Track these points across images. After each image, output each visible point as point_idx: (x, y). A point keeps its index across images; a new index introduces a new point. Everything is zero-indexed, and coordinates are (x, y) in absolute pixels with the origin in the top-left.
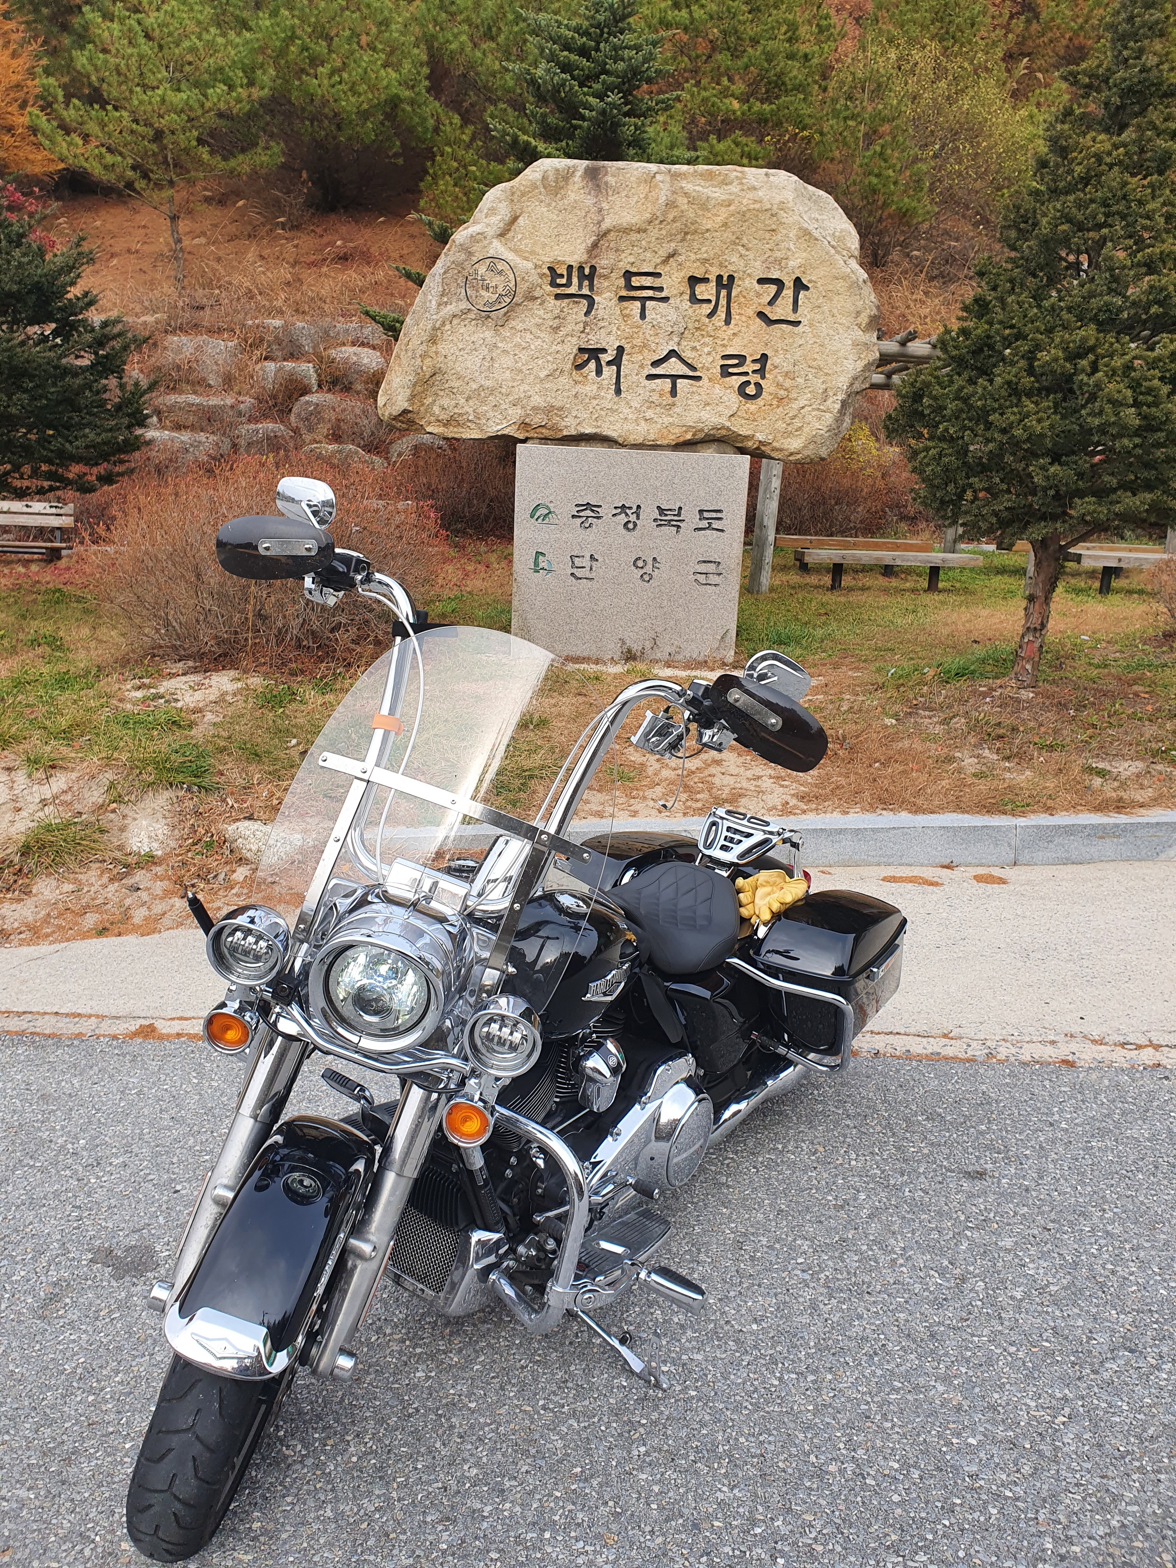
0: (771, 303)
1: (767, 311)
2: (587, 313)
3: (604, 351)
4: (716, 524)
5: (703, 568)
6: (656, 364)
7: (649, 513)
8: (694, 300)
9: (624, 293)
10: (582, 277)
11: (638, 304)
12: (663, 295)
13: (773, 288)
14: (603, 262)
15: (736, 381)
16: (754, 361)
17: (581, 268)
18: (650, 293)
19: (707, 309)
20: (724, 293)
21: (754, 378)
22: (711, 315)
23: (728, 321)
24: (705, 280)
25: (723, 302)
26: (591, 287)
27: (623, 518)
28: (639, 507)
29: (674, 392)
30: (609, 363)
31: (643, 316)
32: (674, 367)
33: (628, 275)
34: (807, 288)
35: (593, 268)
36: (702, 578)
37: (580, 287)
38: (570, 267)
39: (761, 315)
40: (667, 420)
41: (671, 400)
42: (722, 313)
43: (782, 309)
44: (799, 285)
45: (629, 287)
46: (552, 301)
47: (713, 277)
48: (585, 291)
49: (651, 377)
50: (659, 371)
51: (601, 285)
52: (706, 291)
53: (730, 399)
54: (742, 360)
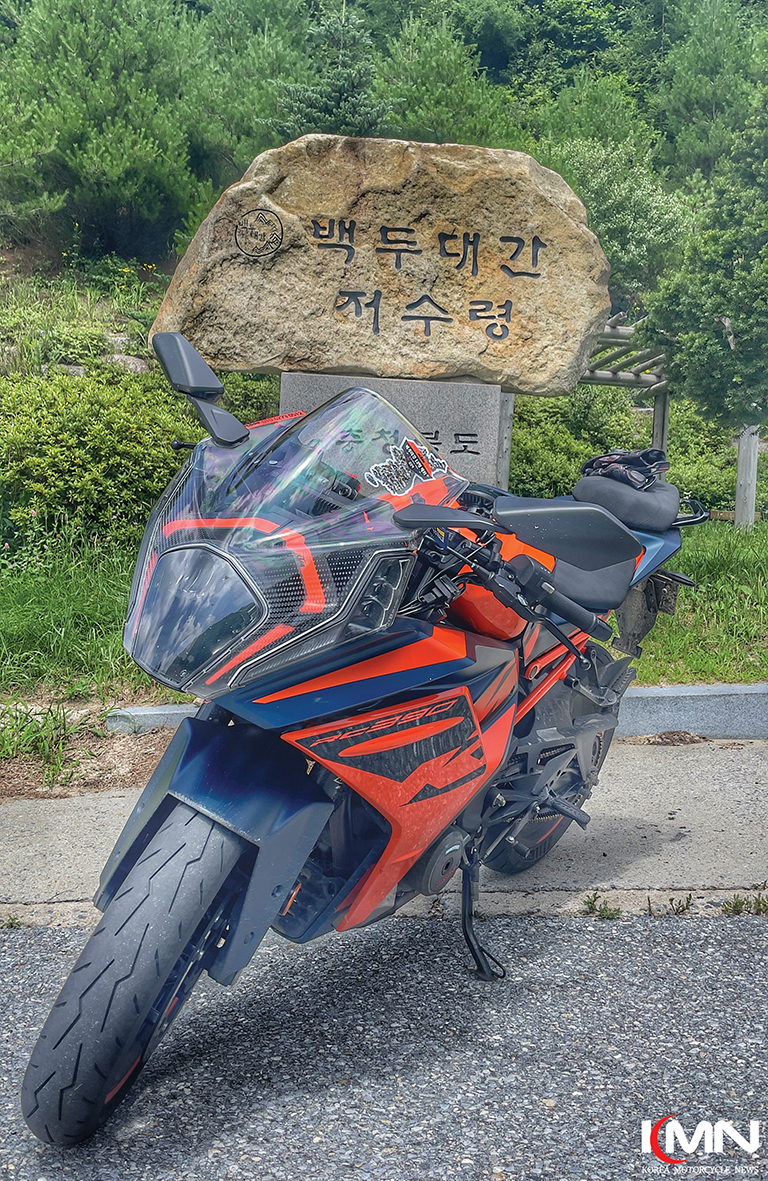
0: (514, 257)
1: (509, 264)
2: (348, 261)
3: (364, 294)
4: (471, 447)
6: (410, 307)
8: (444, 253)
9: (380, 245)
10: (343, 230)
11: (393, 255)
12: (416, 248)
13: (514, 245)
14: (362, 218)
15: (484, 323)
16: (499, 307)
17: (342, 223)
18: (405, 246)
19: (455, 261)
20: (470, 248)
21: (501, 321)
22: (461, 266)
23: (474, 272)
24: (454, 237)
25: (470, 256)
26: (351, 239)
29: (427, 331)
30: (367, 305)
33: (384, 230)
34: (544, 246)
35: (353, 223)
37: (341, 238)
38: (332, 222)
39: (504, 268)
40: (422, 356)
41: (425, 339)
42: (470, 267)
43: (523, 264)
44: (537, 244)
45: (386, 240)
46: (315, 250)
47: (460, 234)
48: (346, 242)
49: (406, 318)
50: (413, 313)
51: (360, 237)
52: (455, 246)
53: (479, 338)
54: (489, 305)
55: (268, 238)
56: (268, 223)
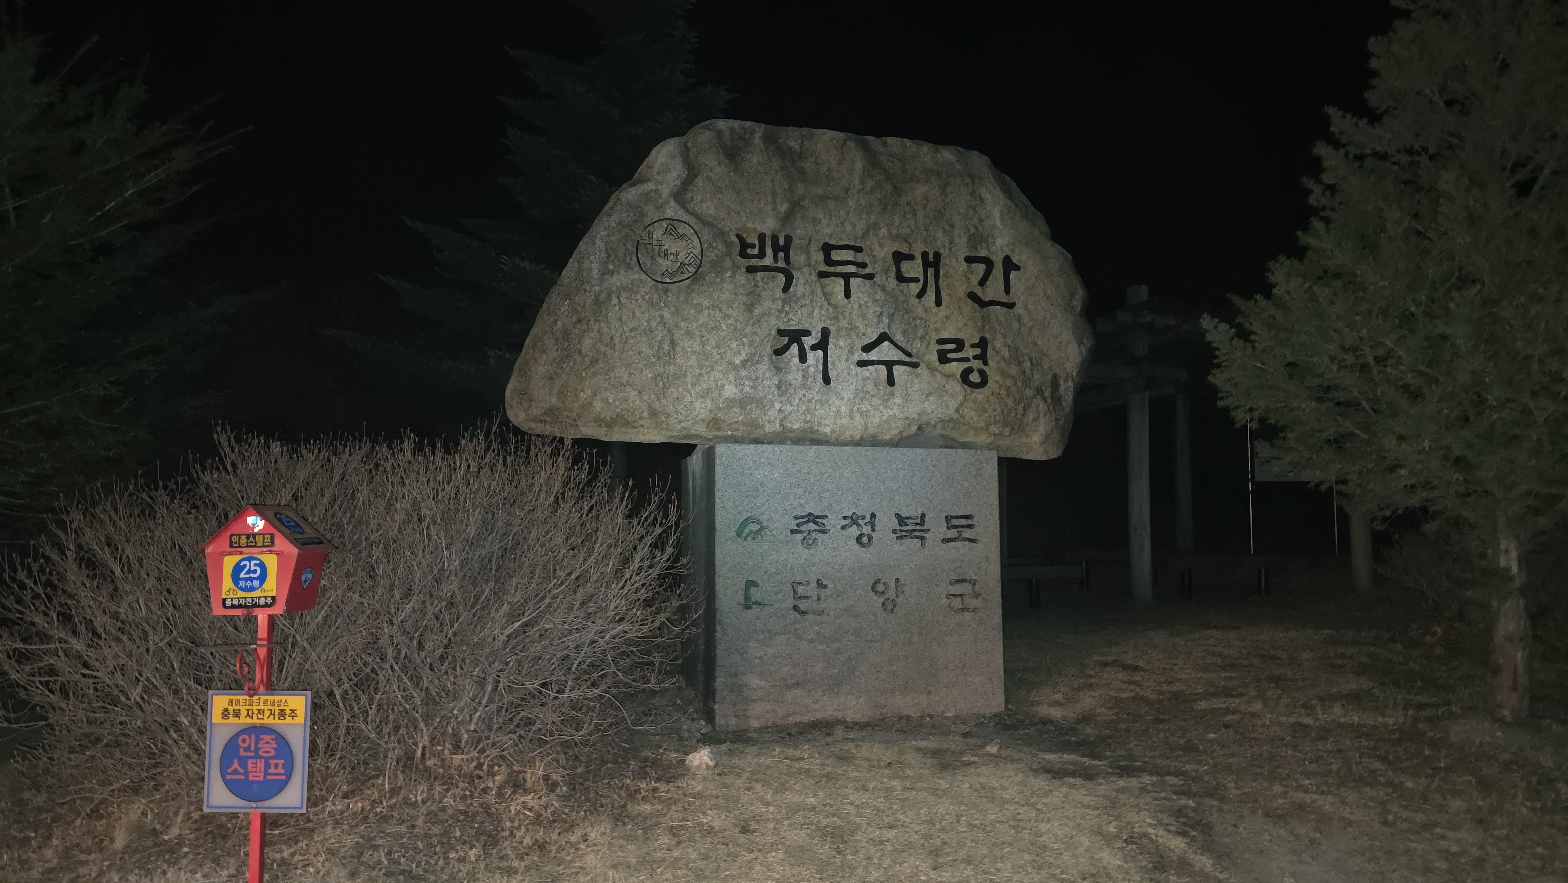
1: (978, 291)
2: (786, 289)
3: (807, 333)
4: (967, 534)
5: (957, 589)
6: (867, 348)
7: (887, 522)
9: (824, 268)
10: (776, 249)
12: (867, 271)
13: (981, 268)
14: (799, 232)
18: (852, 269)
19: (915, 288)
22: (921, 294)
23: (938, 303)
24: (911, 257)
25: (931, 281)
27: (854, 531)
28: (873, 516)
29: (891, 381)
30: (814, 348)
31: (848, 295)
33: (827, 249)
34: (1017, 268)
35: (788, 239)
36: (957, 603)
37: (775, 259)
38: (762, 237)
40: (886, 413)
41: (890, 389)
42: (931, 295)
43: (994, 290)
46: (743, 275)
47: (917, 253)
48: (781, 264)
50: (873, 356)
51: (798, 257)
52: (912, 269)
53: (956, 386)
54: (960, 345)
55: (682, 257)
56: (682, 237)
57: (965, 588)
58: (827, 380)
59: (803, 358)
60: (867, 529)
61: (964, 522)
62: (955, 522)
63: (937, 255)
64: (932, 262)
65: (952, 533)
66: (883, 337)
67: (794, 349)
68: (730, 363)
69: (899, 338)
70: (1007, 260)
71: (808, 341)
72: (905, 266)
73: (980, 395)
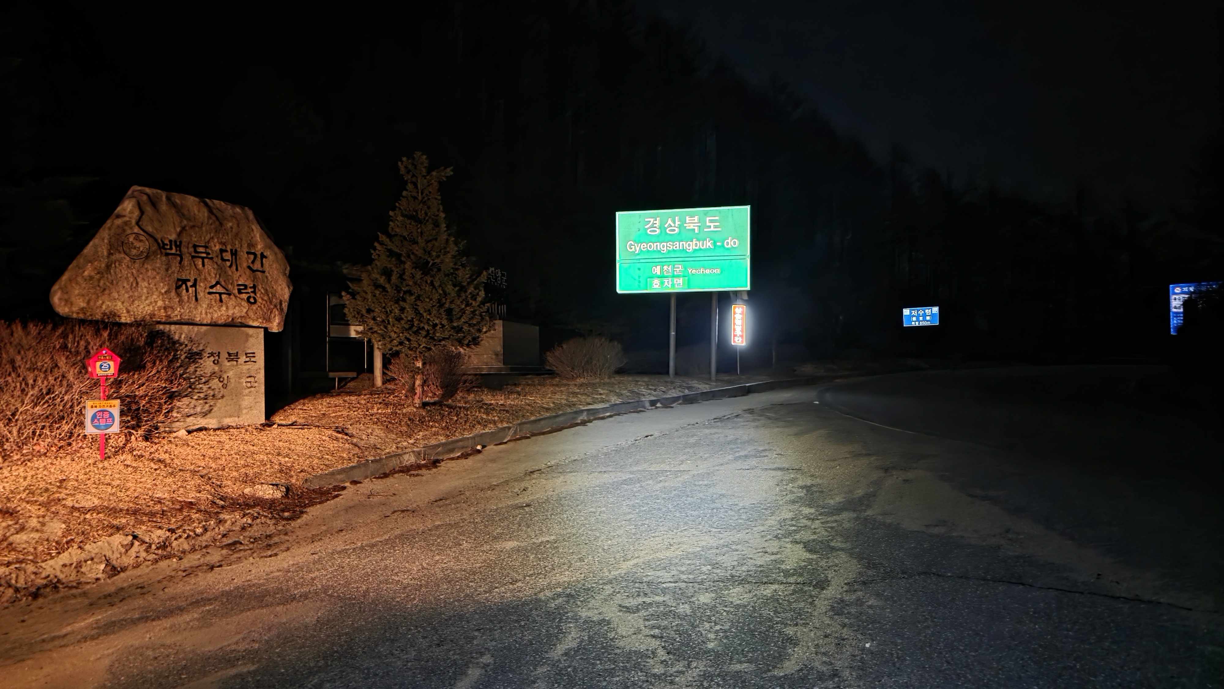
0: (253, 262)
1: (251, 266)
2: (180, 263)
3: (189, 280)
4: (253, 359)
5: (249, 380)
6: (212, 287)
7: (224, 355)
8: (223, 260)
9: (193, 254)
10: (176, 246)
11: (201, 260)
12: (210, 256)
13: (252, 257)
14: (185, 239)
15: (245, 296)
16: (251, 288)
17: (175, 242)
18: (204, 255)
19: (228, 264)
20: (234, 257)
21: (252, 295)
22: (230, 266)
23: (237, 270)
24: (227, 251)
25: (234, 261)
26: (180, 251)
27: (212, 359)
28: (219, 353)
29: (221, 301)
30: (191, 286)
31: (203, 265)
32: (218, 289)
33: (195, 247)
34: (266, 257)
35: (181, 242)
36: (249, 385)
37: (176, 251)
38: (170, 241)
39: (249, 267)
40: (220, 314)
41: (220, 304)
42: (234, 267)
43: (257, 266)
44: (263, 256)
45: (196, 252)
46: (164, 257)
47: (229, 249)
48: (178, 253)
49: (210, 293)
50: (214, 290)
51: (184, 250)
52: (227, 256)
53: (245, 304)
54: (246, 287)
55: (141, 249)
56: (141, 241)
57: (252, 379)
58: (197, 300)
59: (187, 291)
60: (217, 358)
61: (252, 355)
62: (249, 355)
63: (236, 250)
64: (234, 253)
65: (248, 359)
66: (218, 283)
67: (184, 287)
68: (160, 292)
69: (223, 283)
70: (262, 255)
71: (189, 284)
72: (224, 254)
73: (254, 307)
